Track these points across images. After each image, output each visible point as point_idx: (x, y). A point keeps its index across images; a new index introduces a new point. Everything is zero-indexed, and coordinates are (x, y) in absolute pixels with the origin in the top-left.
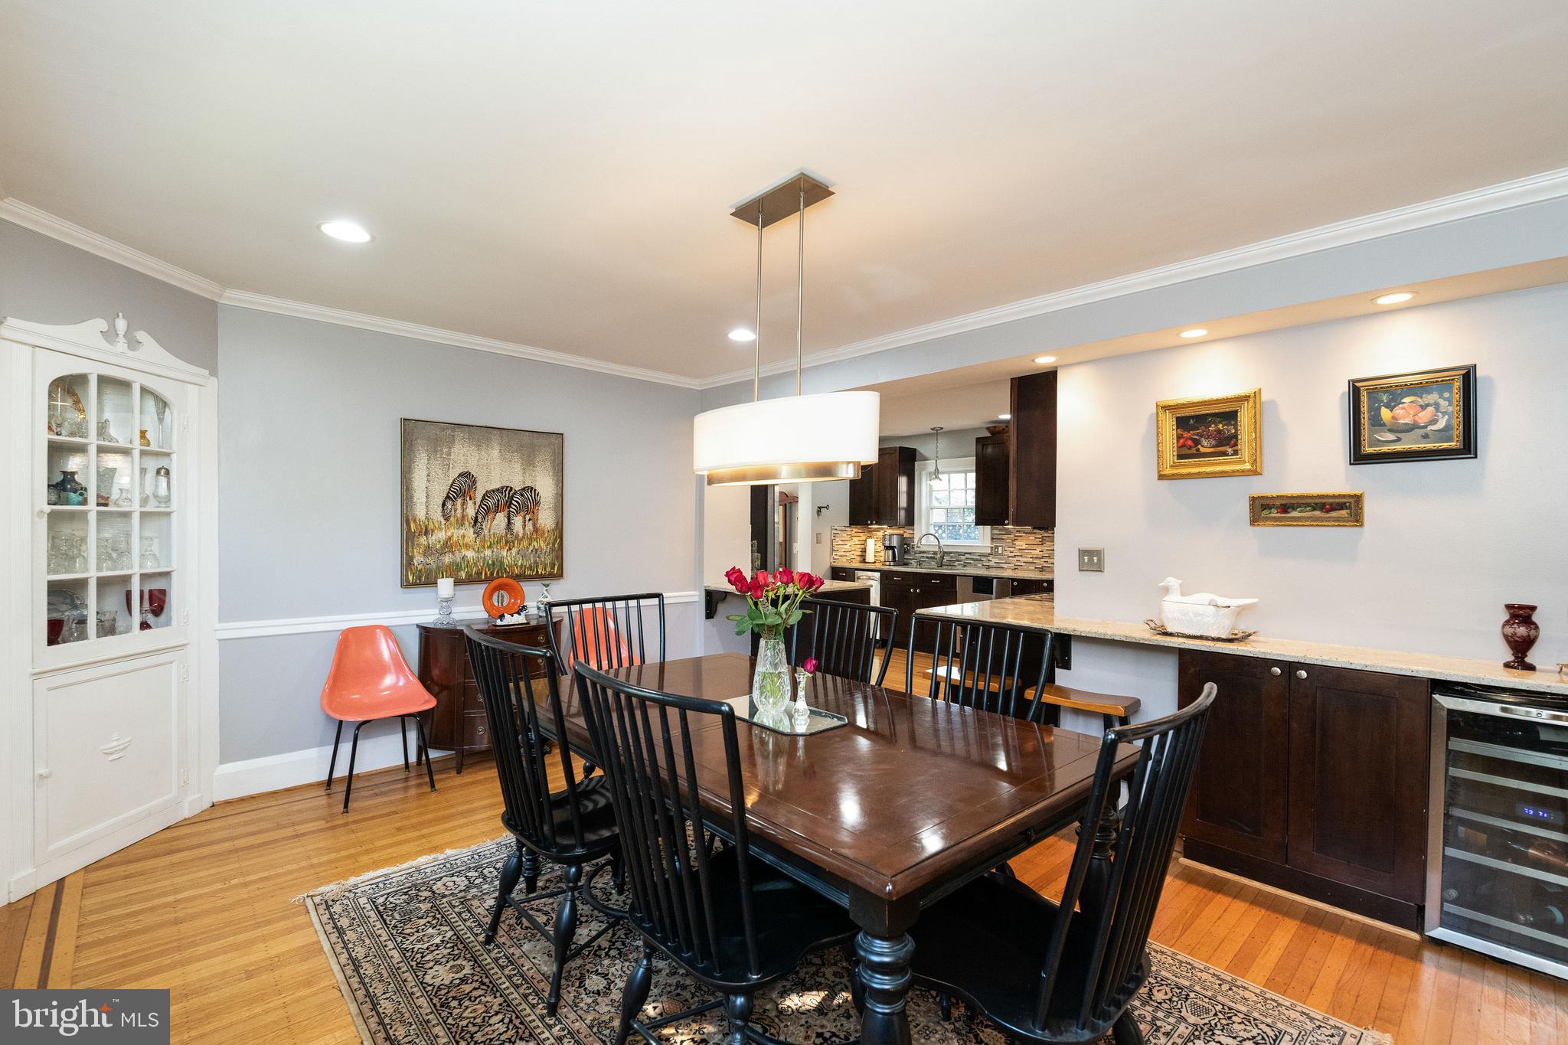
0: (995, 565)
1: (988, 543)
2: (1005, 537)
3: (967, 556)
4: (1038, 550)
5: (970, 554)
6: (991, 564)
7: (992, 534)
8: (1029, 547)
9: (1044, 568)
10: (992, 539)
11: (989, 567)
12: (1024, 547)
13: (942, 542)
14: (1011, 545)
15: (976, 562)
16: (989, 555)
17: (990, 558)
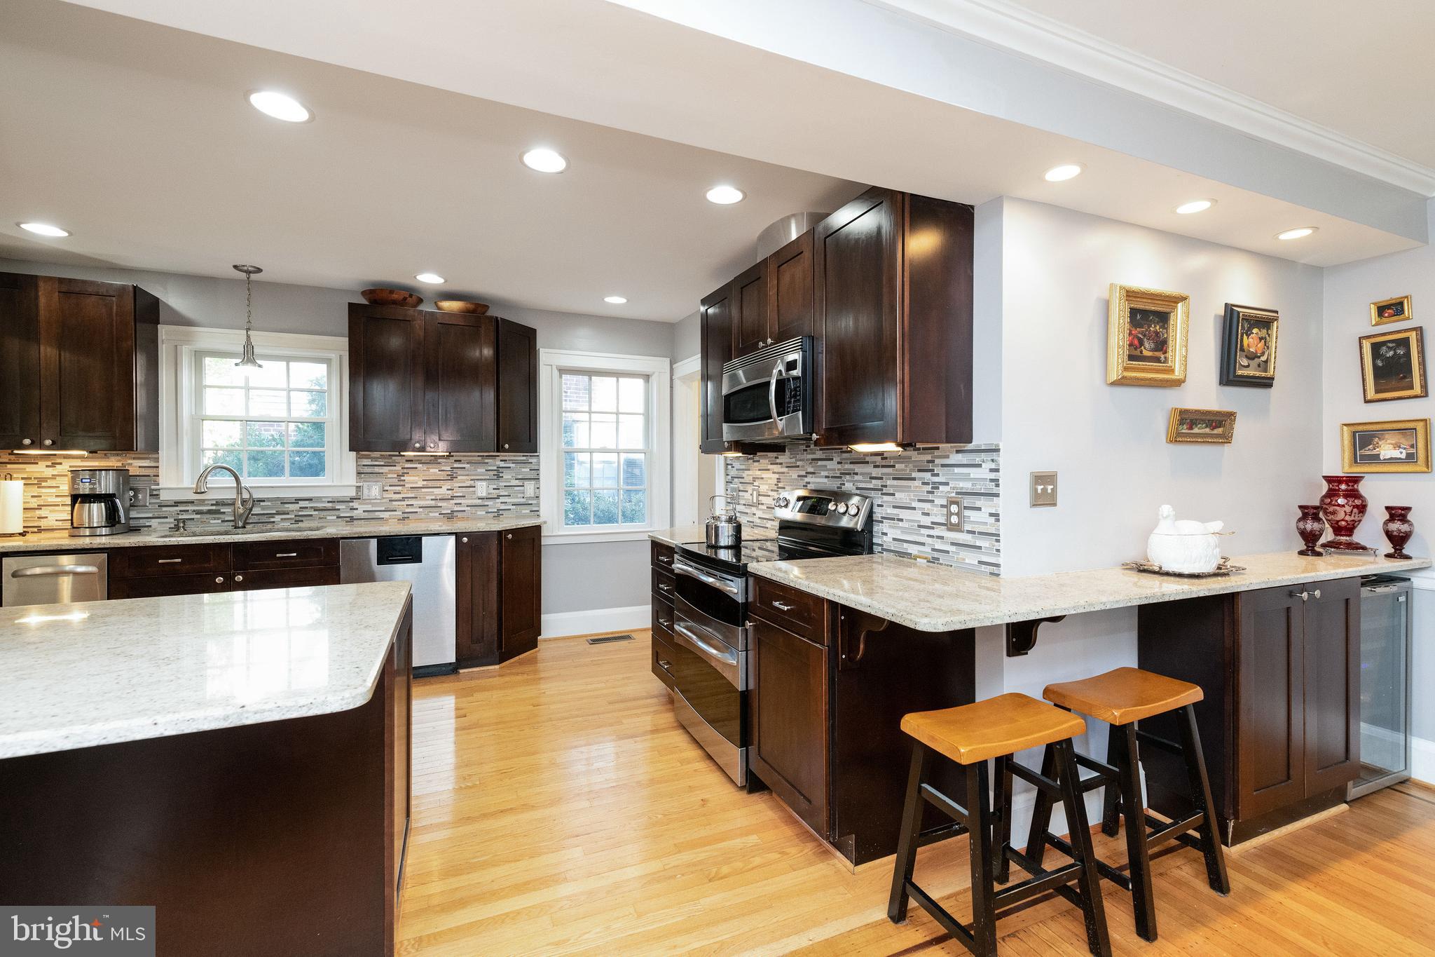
0: (366, 515)
1: (352, 479)
2: (385, 469)
3: (302, 504)
4: (445, 488)
5: (310, 500)
6: (355, 514)
7: (358, 466)
8: (430, 484)
9: (501, 512)
10: (359, 473)
11: (352, 519)
12: (420, 484)
13: (246, 481)
14: (395, 481)
15: (323, 514)
16: (352, 500)
17: (355, 505)
